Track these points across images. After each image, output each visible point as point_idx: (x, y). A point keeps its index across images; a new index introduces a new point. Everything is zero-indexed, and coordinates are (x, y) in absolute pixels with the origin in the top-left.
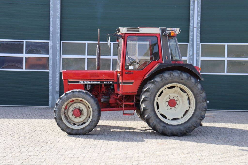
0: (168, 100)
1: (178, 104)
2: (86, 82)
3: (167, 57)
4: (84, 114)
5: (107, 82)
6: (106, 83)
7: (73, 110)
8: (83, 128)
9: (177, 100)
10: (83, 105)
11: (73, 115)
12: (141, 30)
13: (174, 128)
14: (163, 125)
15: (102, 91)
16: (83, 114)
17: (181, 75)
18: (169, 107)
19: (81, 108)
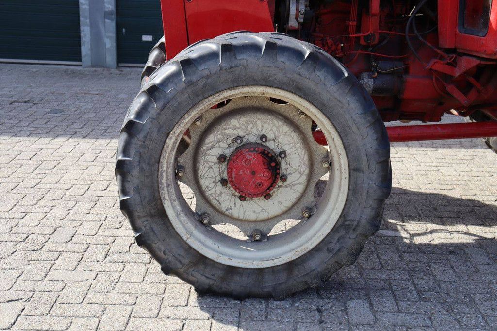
4: (290, 179)
7: (228, 152)
8: (290, 266)
10: (286, 128)
11: (224, 182)
15: (367, 38)
16: (284, 178)
19: (271, 145)
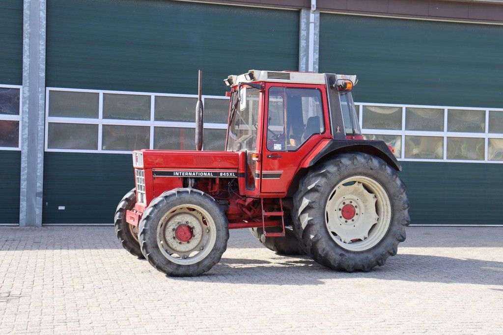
0: (342, 206)
1: (357, 214)
2: (187, 174)
3: (338, 128)
4: (196, 236)
5: (224, 174)
6: (223, 176)
7: (176, 227)
8: (198, 264)
9: (356, 207)
10: (195, 219)
11: (174, 238)
12: (293, 78)
15: (215, 192)
16: (194, 236)
17: (370, 161)
18: (343, 219)
19: (190, 225)
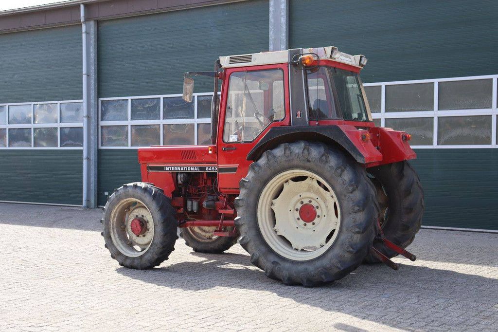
0: (299, 206)
1: (319, 216)
2: (176, 169)
3: (299, 113)
4: (150, 230)
5: (210, 169)
6: (209, 170)
9: (317, 207)
10: (148, 213)
12: (255, 59)
13: (295, 269)
14: (272, 261)
16: (148, 230)
18: (302, 222)
19: (145, 218)
